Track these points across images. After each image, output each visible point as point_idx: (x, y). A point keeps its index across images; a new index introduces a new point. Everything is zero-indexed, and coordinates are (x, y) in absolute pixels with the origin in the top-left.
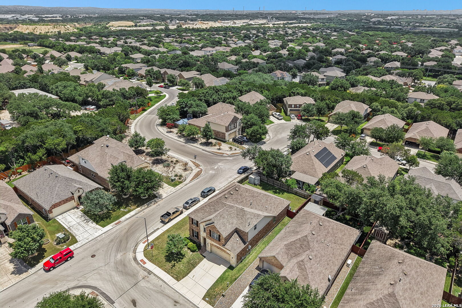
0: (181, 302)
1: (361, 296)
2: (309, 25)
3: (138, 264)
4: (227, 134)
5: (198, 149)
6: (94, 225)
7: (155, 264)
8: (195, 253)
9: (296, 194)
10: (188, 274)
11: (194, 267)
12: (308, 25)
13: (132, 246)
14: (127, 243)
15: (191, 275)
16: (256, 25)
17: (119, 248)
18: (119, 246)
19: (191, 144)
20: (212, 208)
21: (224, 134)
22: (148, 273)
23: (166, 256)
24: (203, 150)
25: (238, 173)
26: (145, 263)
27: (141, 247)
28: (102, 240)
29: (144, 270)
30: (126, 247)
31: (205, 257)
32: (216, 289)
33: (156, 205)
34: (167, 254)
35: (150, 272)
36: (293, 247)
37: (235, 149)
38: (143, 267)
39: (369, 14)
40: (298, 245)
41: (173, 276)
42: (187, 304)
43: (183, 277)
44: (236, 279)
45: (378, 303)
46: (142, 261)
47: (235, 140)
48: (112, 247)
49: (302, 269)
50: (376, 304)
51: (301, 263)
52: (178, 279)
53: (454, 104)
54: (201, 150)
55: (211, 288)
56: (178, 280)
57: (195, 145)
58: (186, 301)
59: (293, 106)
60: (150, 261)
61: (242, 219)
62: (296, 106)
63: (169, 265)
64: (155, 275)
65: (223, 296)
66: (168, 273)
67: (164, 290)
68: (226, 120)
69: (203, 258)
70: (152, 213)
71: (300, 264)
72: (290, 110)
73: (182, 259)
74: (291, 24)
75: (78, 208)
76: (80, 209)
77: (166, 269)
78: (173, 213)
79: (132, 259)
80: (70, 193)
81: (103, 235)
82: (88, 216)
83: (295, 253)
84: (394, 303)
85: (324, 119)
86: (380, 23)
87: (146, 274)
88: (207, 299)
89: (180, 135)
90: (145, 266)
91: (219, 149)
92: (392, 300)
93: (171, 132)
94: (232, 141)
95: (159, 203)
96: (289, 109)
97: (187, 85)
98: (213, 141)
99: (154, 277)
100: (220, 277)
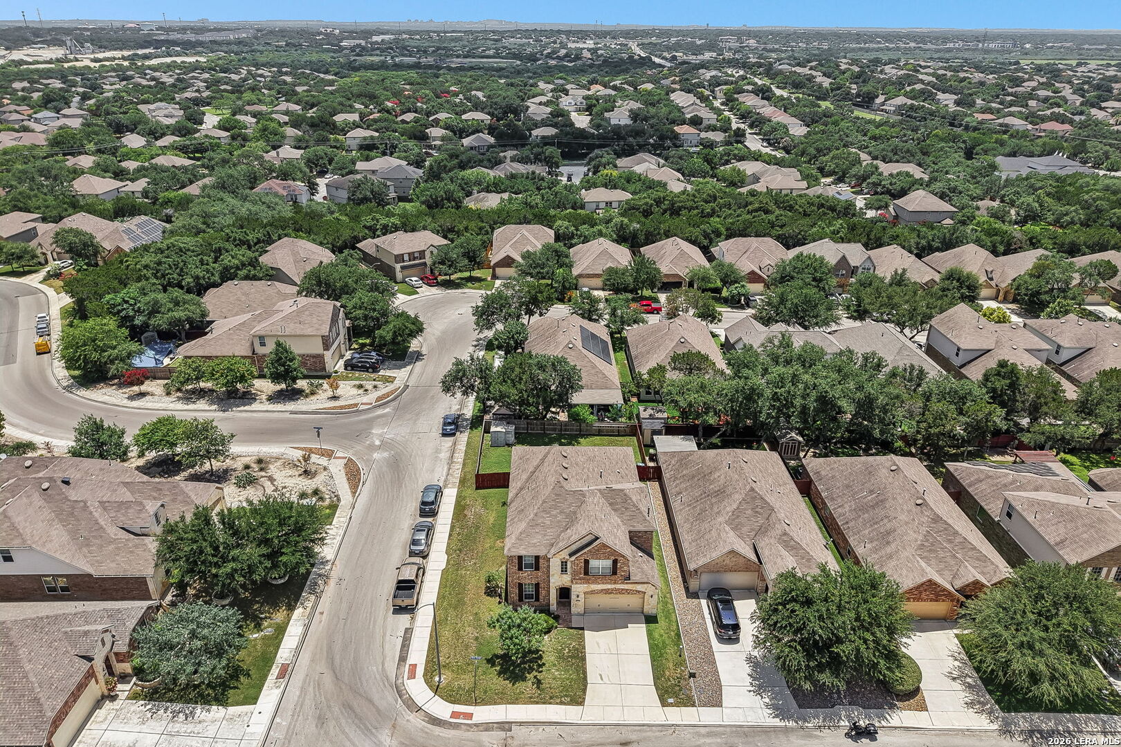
0: (633, 737)
1: (893, 546)
2: (202, 59)
3: (456, 726)
4: (328, 355)
5: (276, 415)
6: (217, 712)
7: (495, 703)
8: (554, 632)
9: (600, 433)
10: (585, 678)
11: (584, 659)
12: (199, 59)
13: (390, 699)
14: (370, 701)
15: (592, 677)
16: (38, 63)
17: (365, 725)
18: (360, 719)
19: (242, 408)
20: (554, 512)
21: (320, 358)
22: (503, 729)
23: (499, 674)
24: (292, 413)
25: (445, 435)
26: (470, 716)
27: (418, 689)
28: (290, 733)
29: (486, 730)
30: (378, 711)
31: (582, 629)
32: (667, 673)
33: (332, 583)
34: (498, 668)
35: (505, 726)
36: (742, 520)
37: (375, 387)
38: (476, 725)
39: (329, 30)
40: (749, 512)
41: (562, 703)
42: (649, 734)
43: (584, 691)
44: (678, 635)
45: (927, 540)
46: (455, 715)
47: (350, 366)
48: (344, 732)
49: (793, 548)
50: (926, 544)
51: (785, 538)
52: (578, 700)
53: (666, 202)
54: (287, 415)
55: (656, 678)
56: (581, 703)
57: (255, 406)
58: (640, 731)
59: (406, 257)
60: (476, 704)
61: (626, 509)
62: (412, 256)
63: (527, 686)
64: (521, 724)
65: (693, 675)
66: (544, 703)
67: (574, 740)
68: (315, 320)
69: (581, 632)
70: (344, 605)
71: (785, 541)
72: (403, 268)
73: (541, 657)
74: (146, 57)
75: (113, 698)
76: (123, 696)
77: (531, 698)
78: (417, 576)
79: (430, 726)
80: (77, 659)
81: (278, 720)
82: (171, 701)
83: (753, 530)
84: (946, 529)
85: (479, 275)
86: (363, 51)
87: (502, 734)
88: (671, 700)
89: (179, 394)
90: (475, 720)
91: (335, 398)
92: (941, 526)
93: (142, 395)
94: (342, 369)
95: (334, 575)
96: (398, 267)
97: (27, 257)
98: (302, 384)
99: (524, 729)
100: (651, 648)
